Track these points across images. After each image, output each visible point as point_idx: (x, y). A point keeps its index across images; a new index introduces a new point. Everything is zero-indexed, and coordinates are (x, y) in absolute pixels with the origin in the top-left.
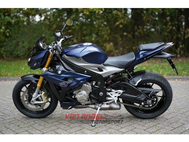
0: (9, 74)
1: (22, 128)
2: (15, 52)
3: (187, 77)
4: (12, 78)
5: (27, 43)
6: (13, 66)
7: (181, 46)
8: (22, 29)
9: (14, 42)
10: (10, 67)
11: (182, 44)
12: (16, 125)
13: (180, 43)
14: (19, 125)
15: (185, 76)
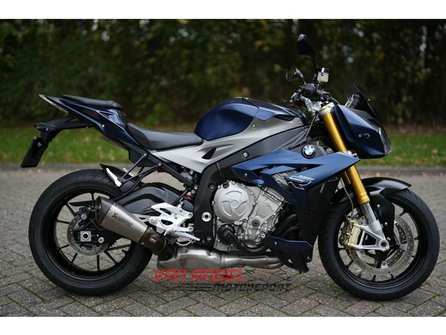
0: (5, 156)
1: (16, 267)
2: (24, 107)
3: (401, 169)
4: (11, 164)
5: (52, 86)
6: (17, 137)
7: (405, 99)
8: (41, 54)
9: (22, 83)
10: (9, 140)
11: (408, 95)
12: (5, 261)
13: (403, 91)
14: (13, 262)
15: (397, 165)
